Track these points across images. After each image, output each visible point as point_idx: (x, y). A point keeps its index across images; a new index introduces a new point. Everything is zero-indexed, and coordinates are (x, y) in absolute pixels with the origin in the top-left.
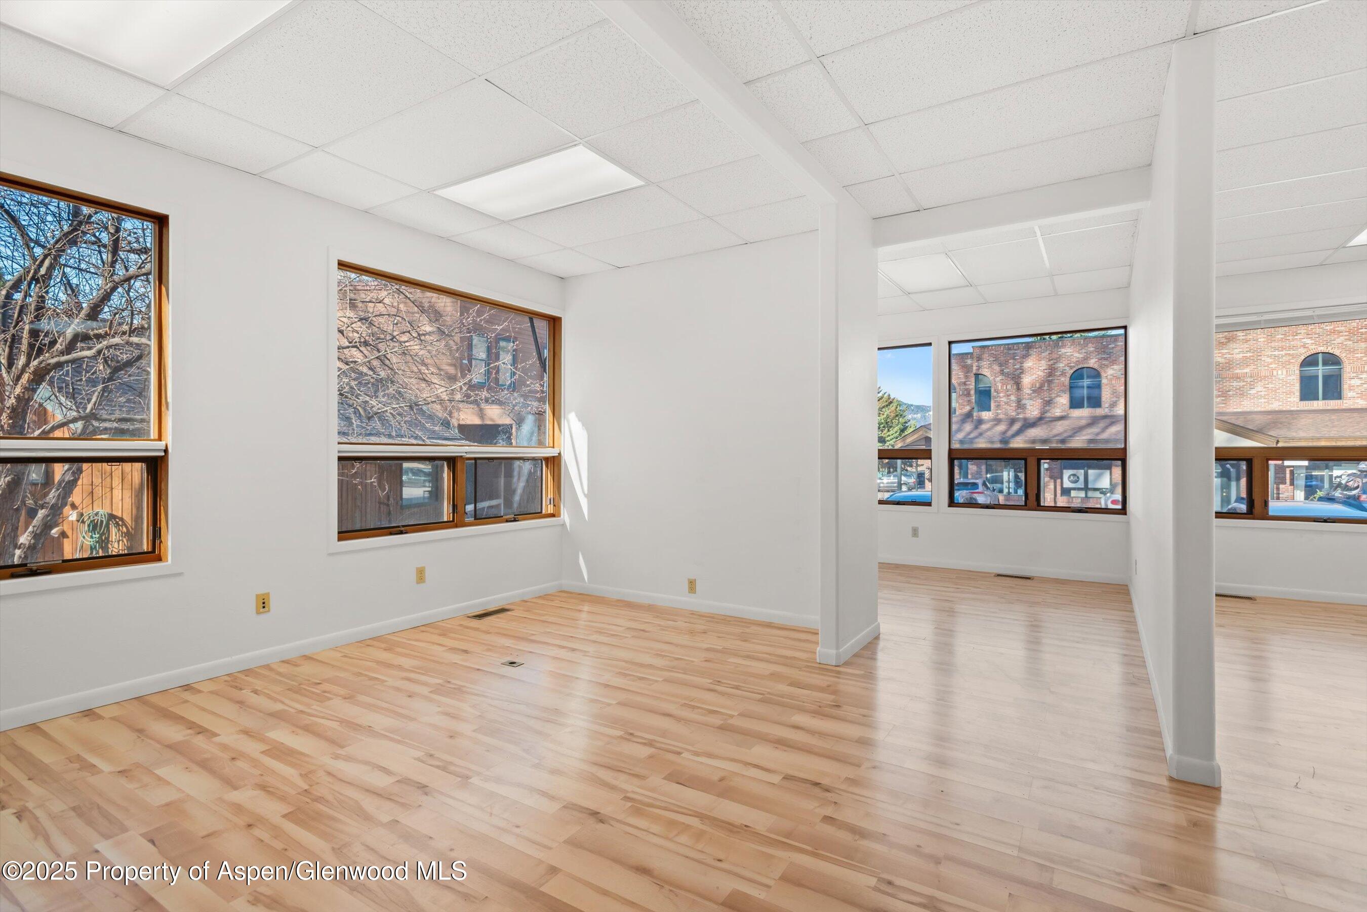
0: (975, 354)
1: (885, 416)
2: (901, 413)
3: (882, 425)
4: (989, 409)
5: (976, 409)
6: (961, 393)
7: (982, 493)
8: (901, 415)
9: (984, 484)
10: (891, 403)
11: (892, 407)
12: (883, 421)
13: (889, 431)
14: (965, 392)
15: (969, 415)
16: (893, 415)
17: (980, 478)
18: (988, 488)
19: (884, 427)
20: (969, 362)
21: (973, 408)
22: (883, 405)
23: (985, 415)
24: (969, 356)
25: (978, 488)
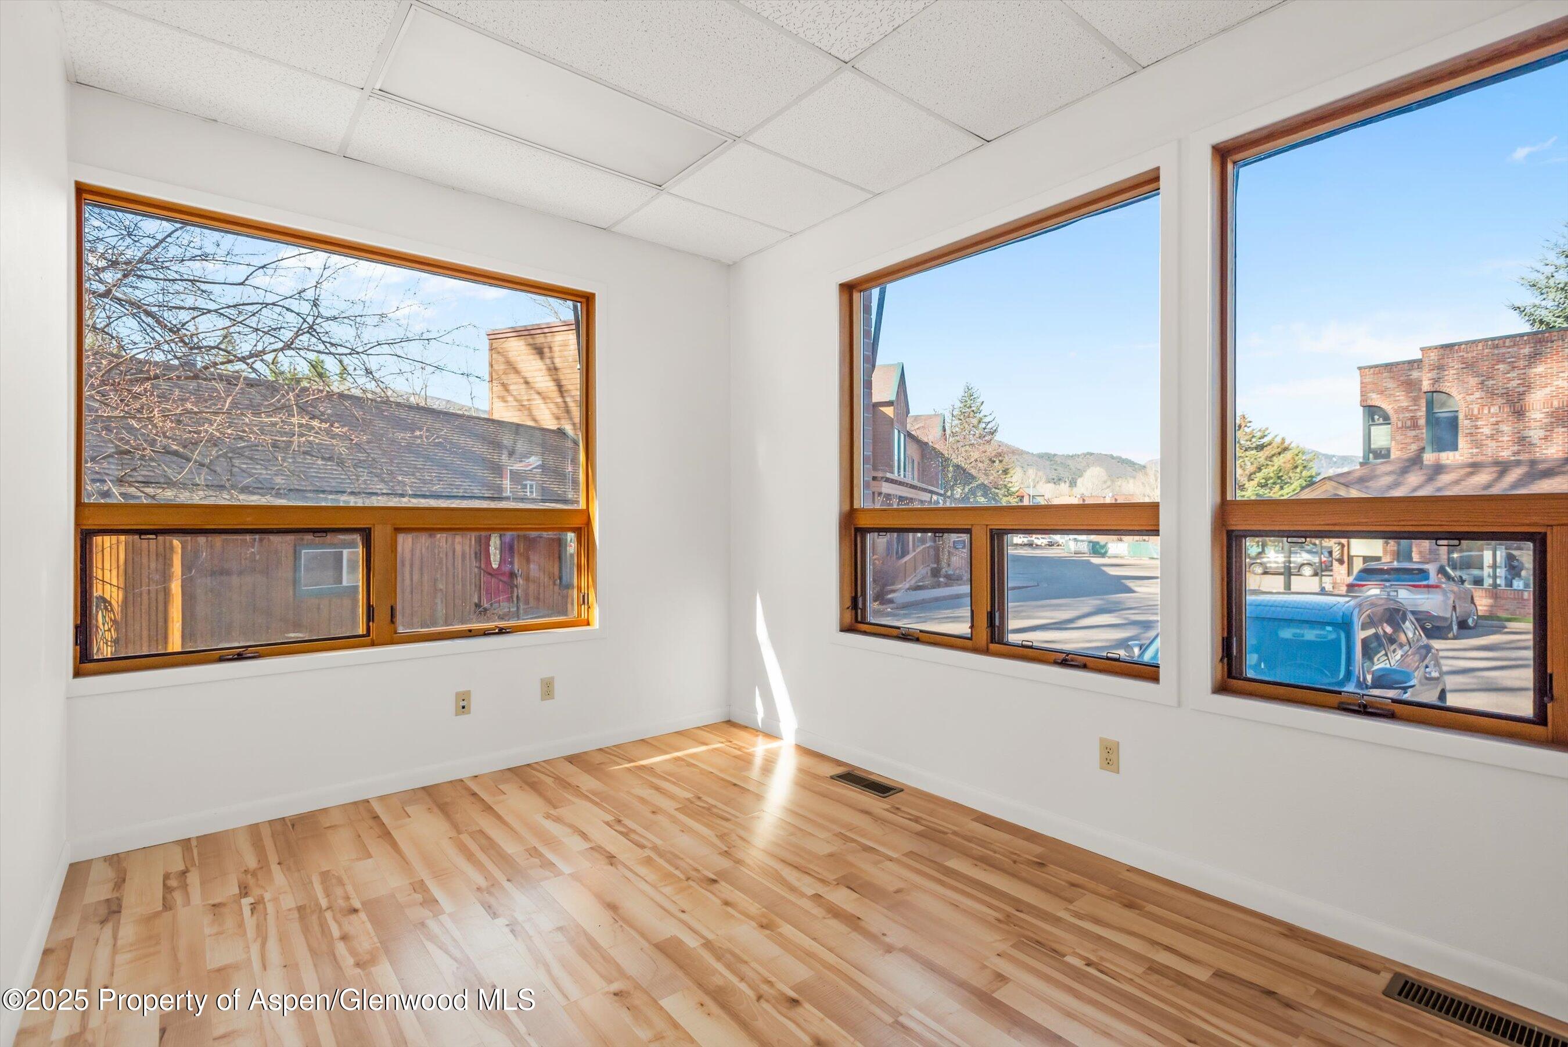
0: (1426, 361)
1: (1275, 468)
2: (1305, 463)
3: (1271, 481)
4: (1454, 447)
5: (1428, 449)
6: (1400, 425)
7: (1437, 587)
8: (1305, 467)
9: (1442, 571)
10: (1286, 449)
11: (1288, 455)
12: (1272, 475)
13: (1282, 488)
14: (1409, 423)
15: (1416, 460)
16: (1289, 466)
17: (1435, 561)
18: (1449, 578)
19: (1274, 483)
20: (1415, 374)
21: (1424, 448)
22: (1273, 452)
23: (1448, 457)
24: (1416, 364)
25: (1427, 578)
